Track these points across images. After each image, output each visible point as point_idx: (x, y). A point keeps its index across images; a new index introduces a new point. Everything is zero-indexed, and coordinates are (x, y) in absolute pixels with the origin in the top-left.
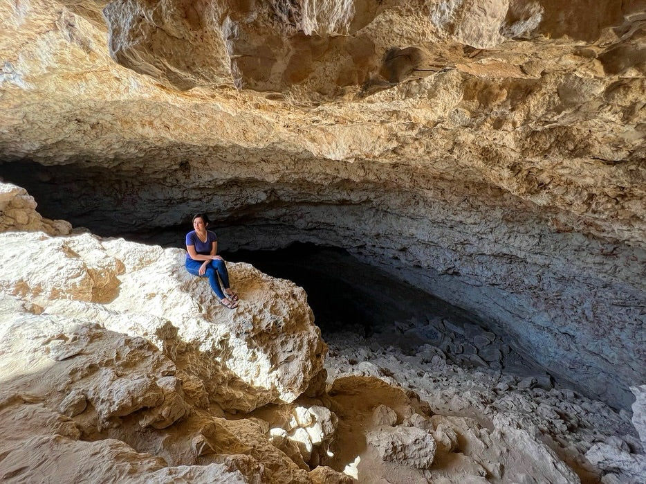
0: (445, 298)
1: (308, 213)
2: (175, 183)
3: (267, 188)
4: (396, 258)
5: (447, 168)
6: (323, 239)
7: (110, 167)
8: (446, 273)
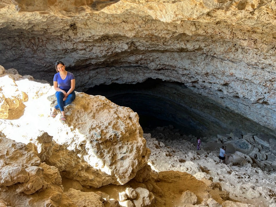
0: (256, 120)
1: (157, 58)
2: (68, 38)
3: (128, 41)
4: (220, 91)
5: (255, 24)
6: (168, 76)
7: (27, 29)
8: (257, 102)
